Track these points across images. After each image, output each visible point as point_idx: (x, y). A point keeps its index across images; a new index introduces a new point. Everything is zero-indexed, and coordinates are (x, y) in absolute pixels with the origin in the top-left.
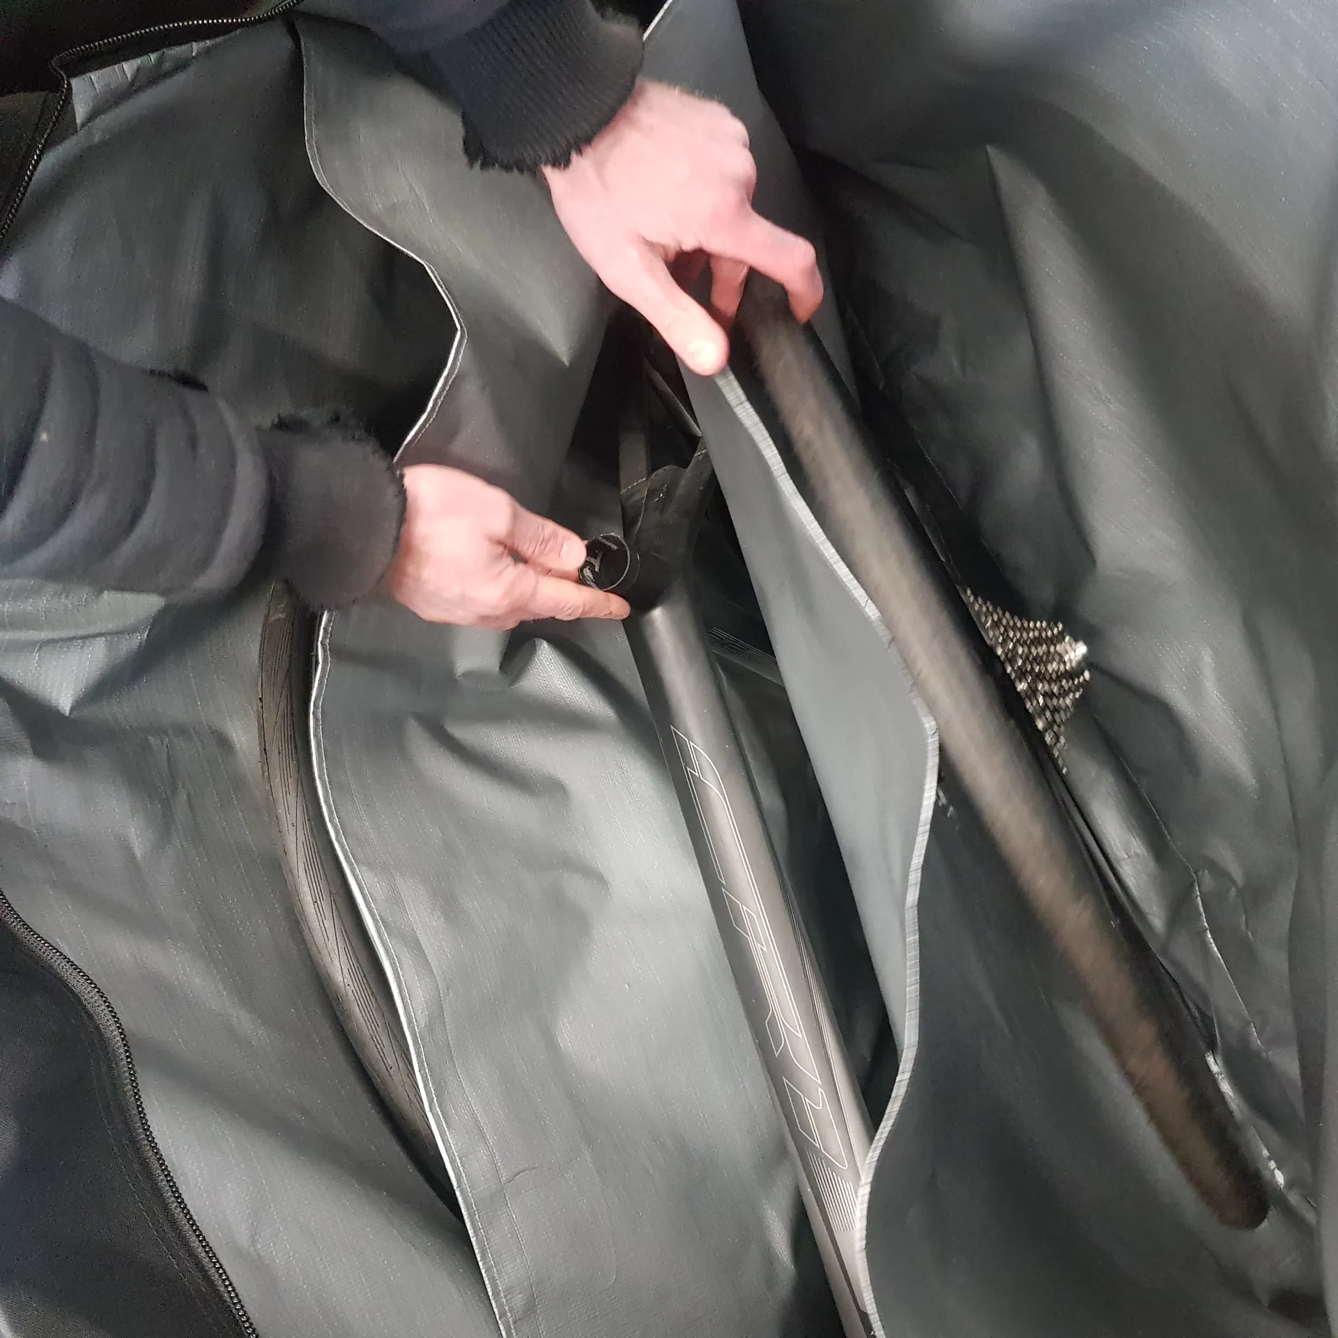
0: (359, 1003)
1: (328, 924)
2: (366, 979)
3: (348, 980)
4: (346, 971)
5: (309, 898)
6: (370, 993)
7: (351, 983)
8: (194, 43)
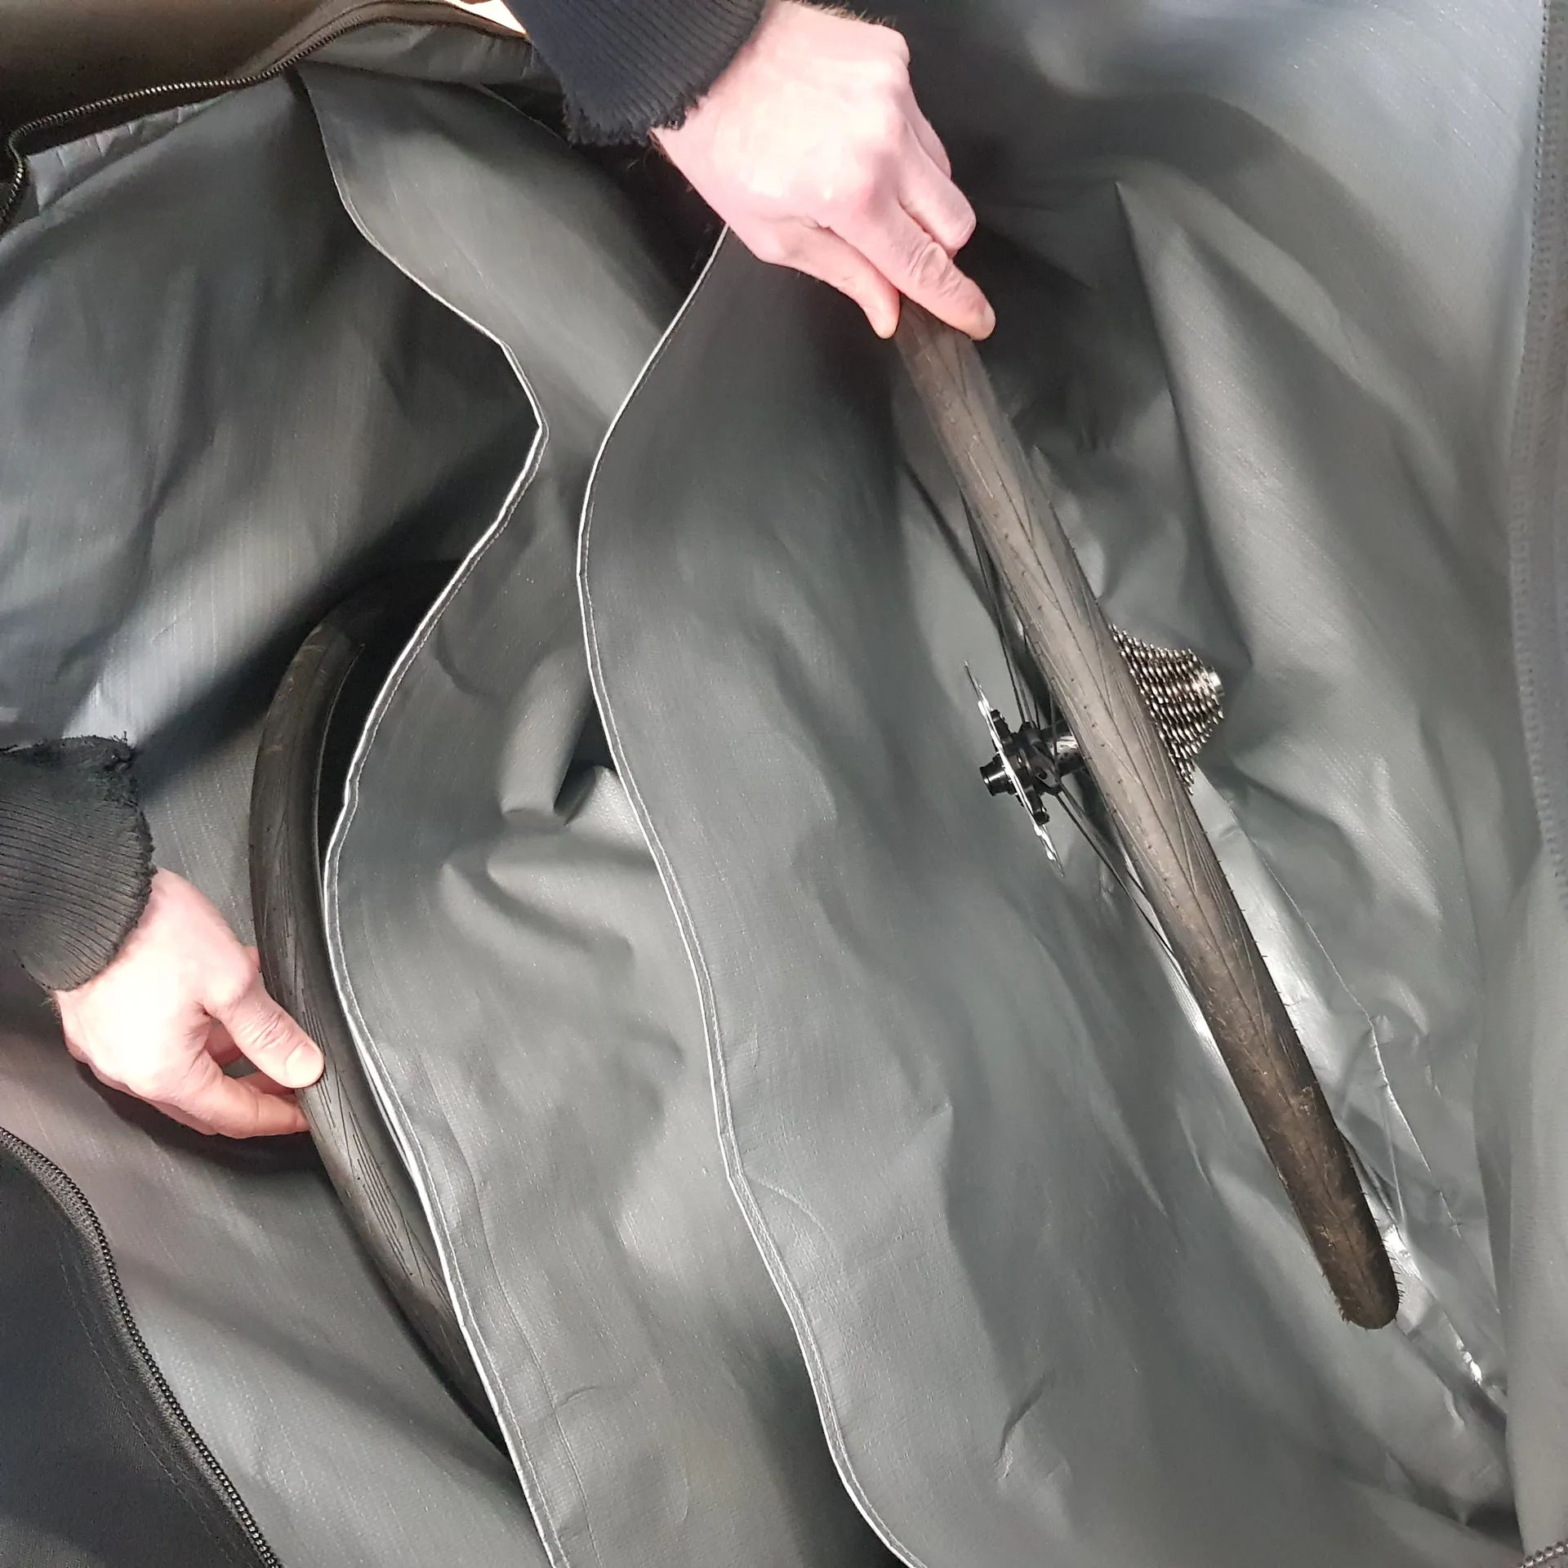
0: (372, 1198)
2: (380, 1170)
3: (359, 1174)
4: (355, 1163)
6: (384, 1187)
7: (362, 1177)
8: (179, 108)
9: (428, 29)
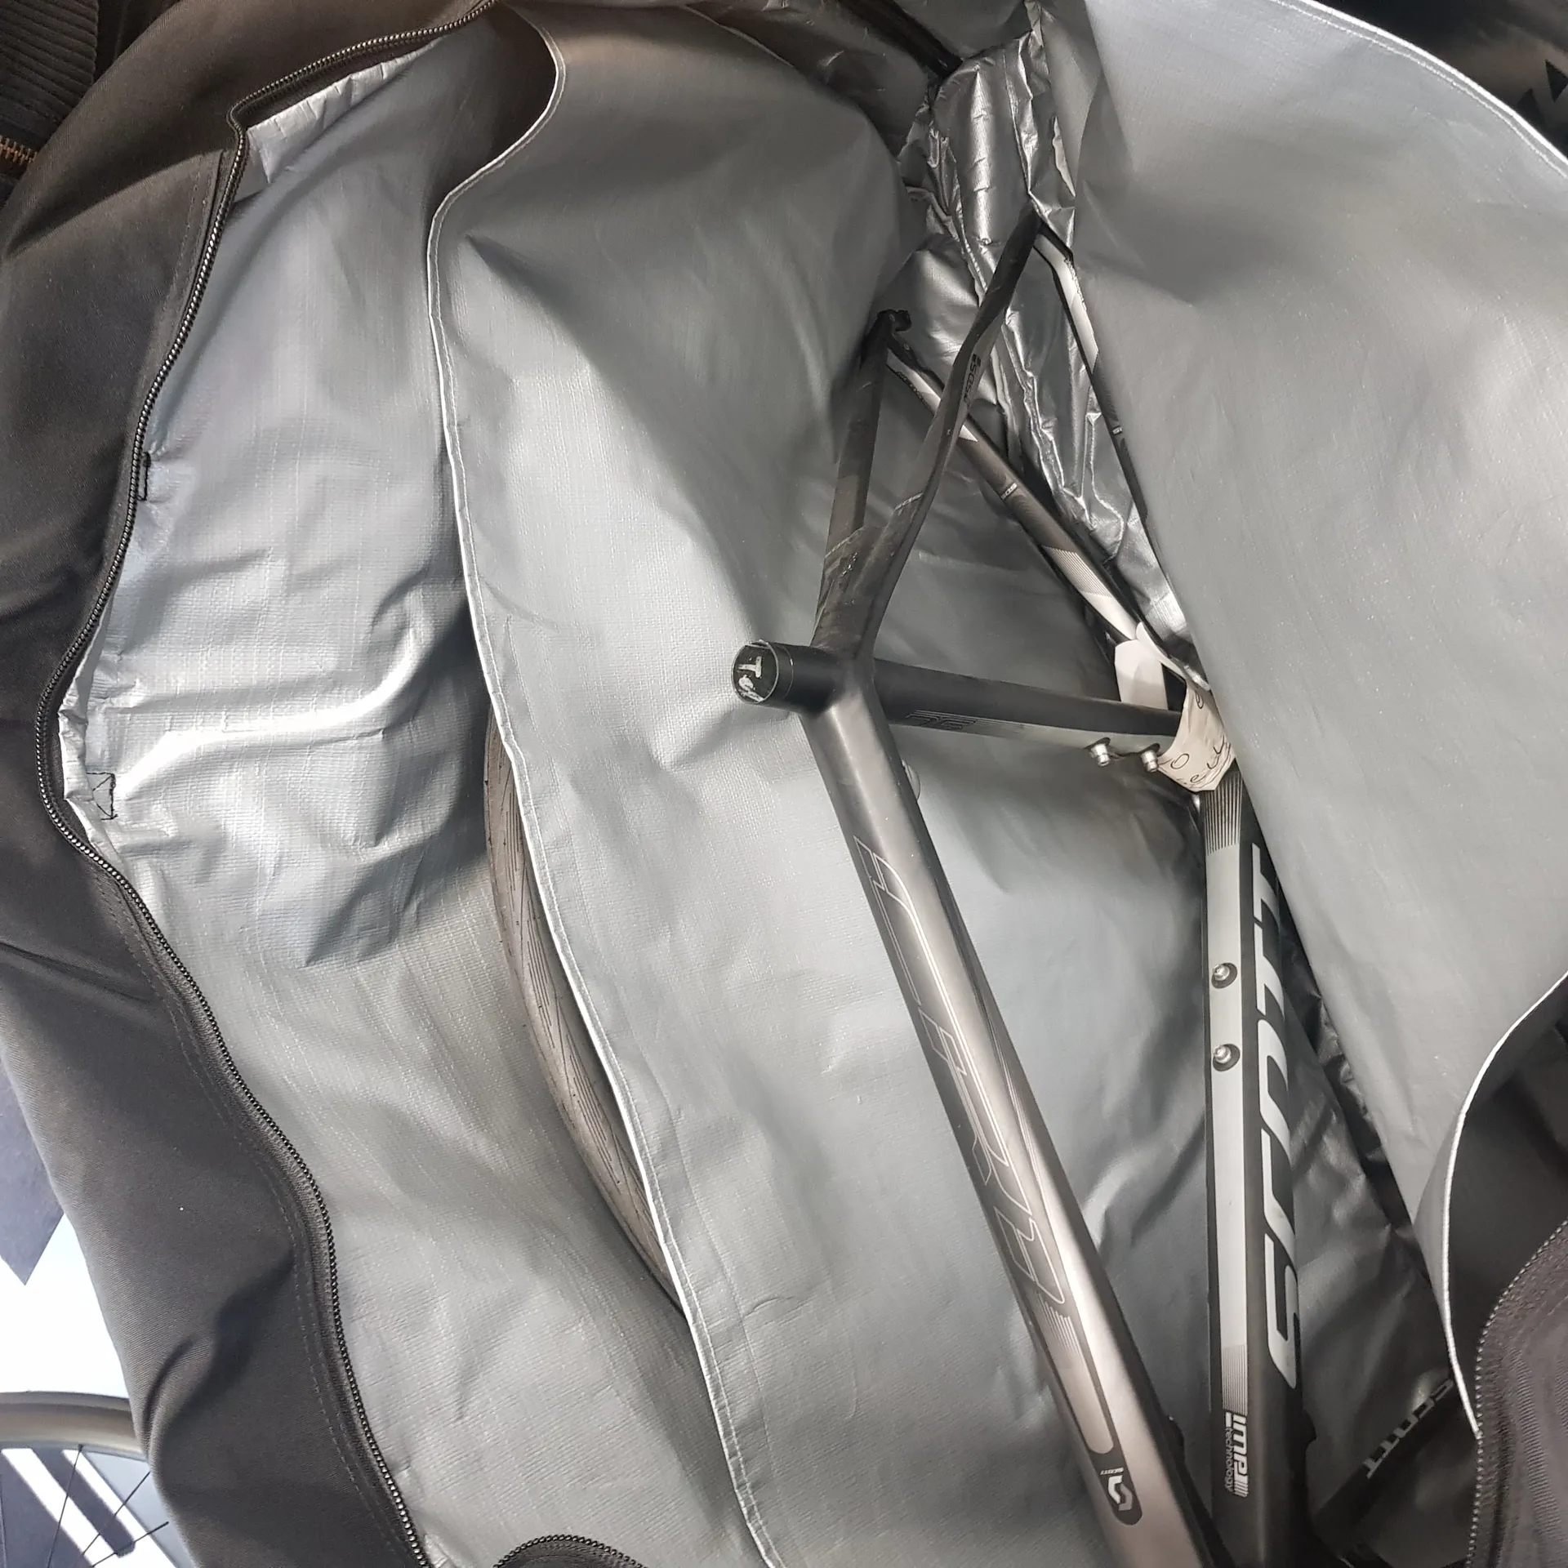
0: (585, 1114)
2: (593, 1089)
3: (574, 1090)
4: (571, 1081)
5: (534, 1002)
6: (597, 1104)
7: (577, 1094)
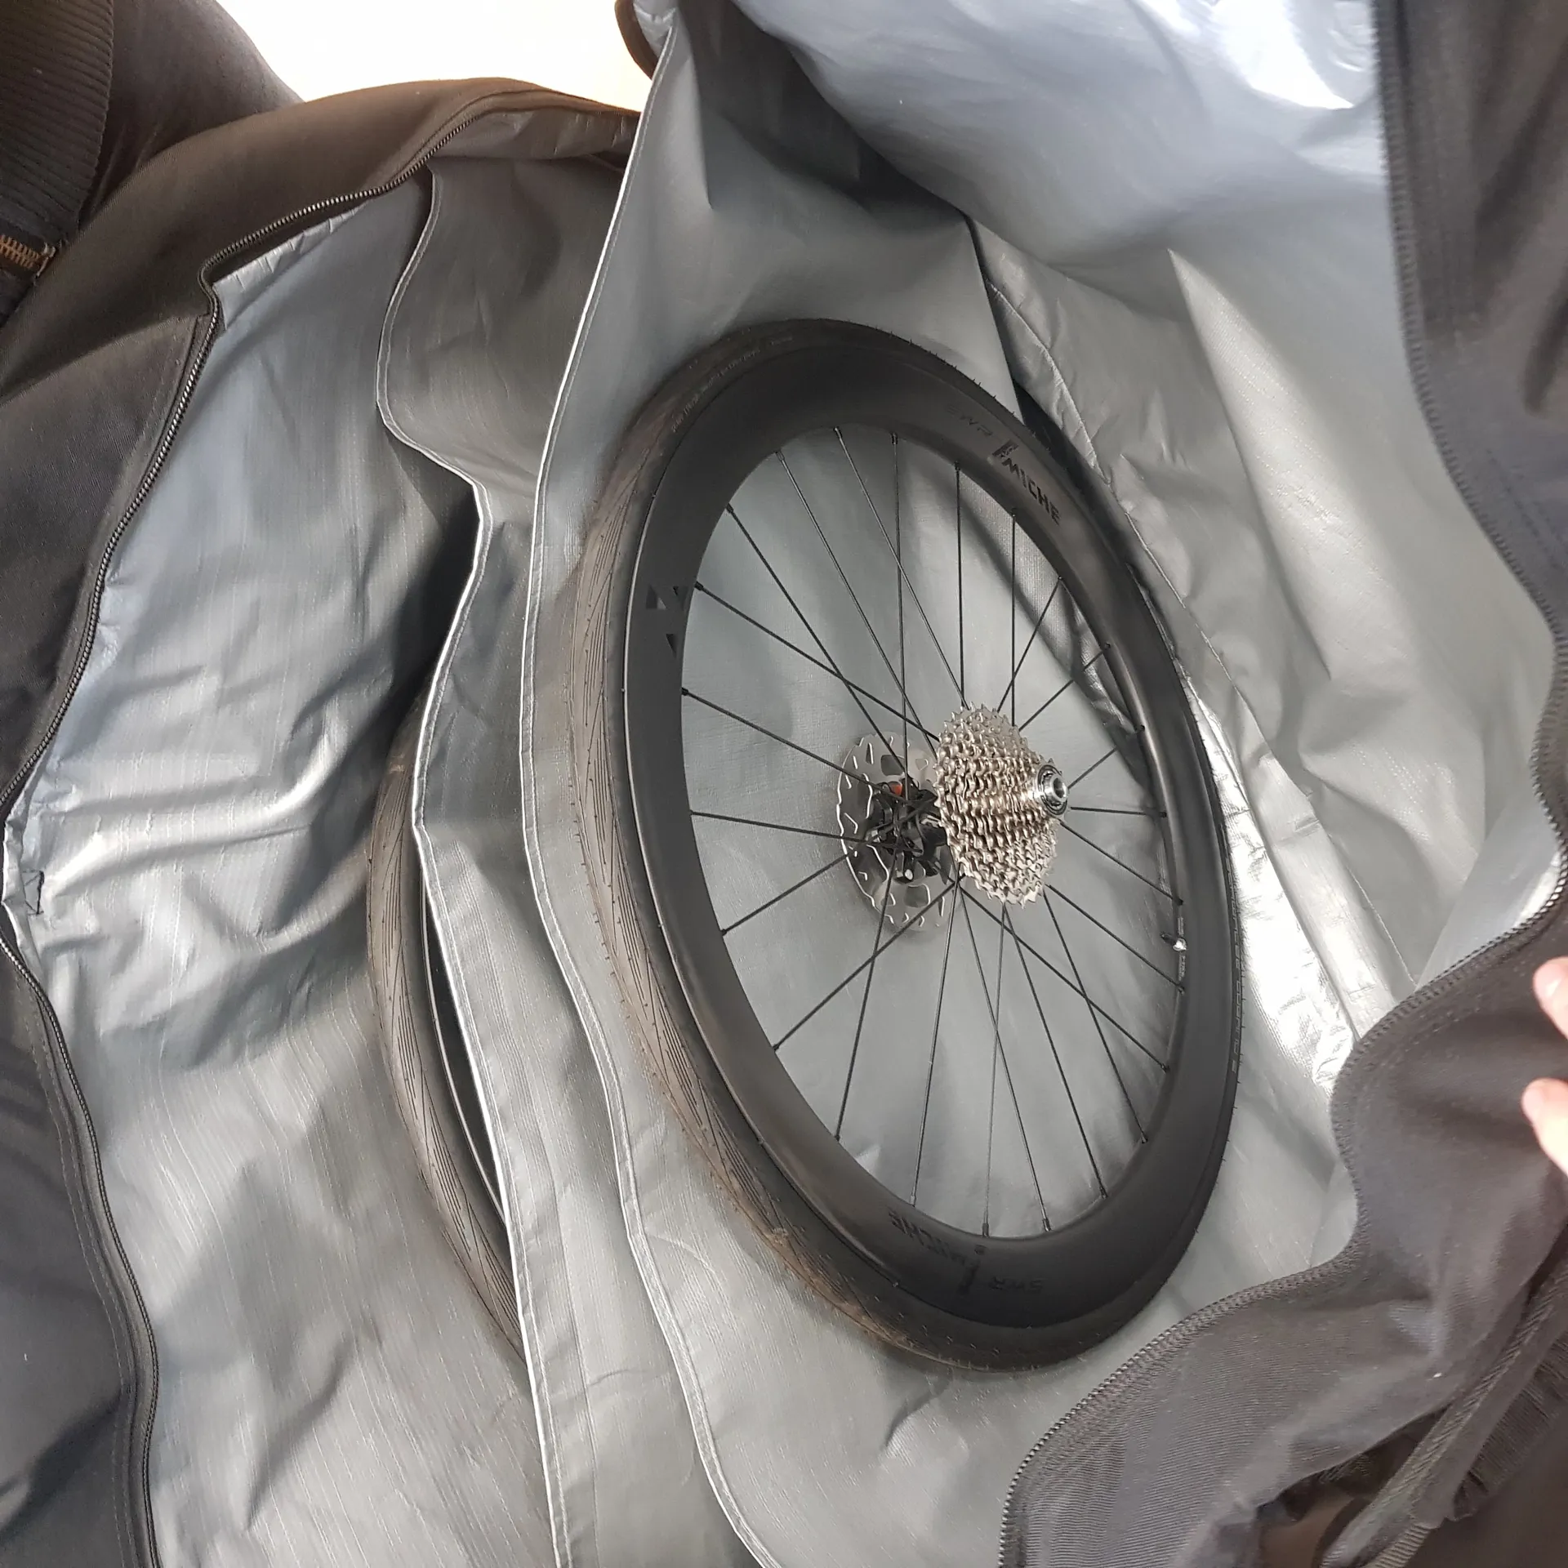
1: (418, 1102)
8: (331, 220)
9: (529, 114)
